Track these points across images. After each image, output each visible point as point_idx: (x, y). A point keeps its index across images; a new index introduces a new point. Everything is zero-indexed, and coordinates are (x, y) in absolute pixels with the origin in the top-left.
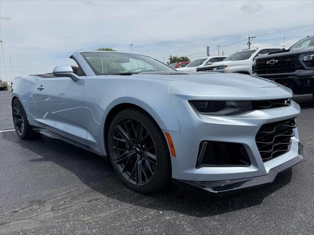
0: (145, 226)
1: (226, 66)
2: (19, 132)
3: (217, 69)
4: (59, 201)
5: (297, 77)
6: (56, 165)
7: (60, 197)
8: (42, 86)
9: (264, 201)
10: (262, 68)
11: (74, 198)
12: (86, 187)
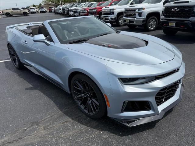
0: (93, 142)
1: (145, 8)
2: (15, 64)
3: (138, 10)
4: (47, 122)
5: (190, 22)
6: (42, 94)
7: (47, 120)
8: (26, 41)
9: (156, 125)
10: (168, 14)
11: (55, 120)
12: (60, 112)
